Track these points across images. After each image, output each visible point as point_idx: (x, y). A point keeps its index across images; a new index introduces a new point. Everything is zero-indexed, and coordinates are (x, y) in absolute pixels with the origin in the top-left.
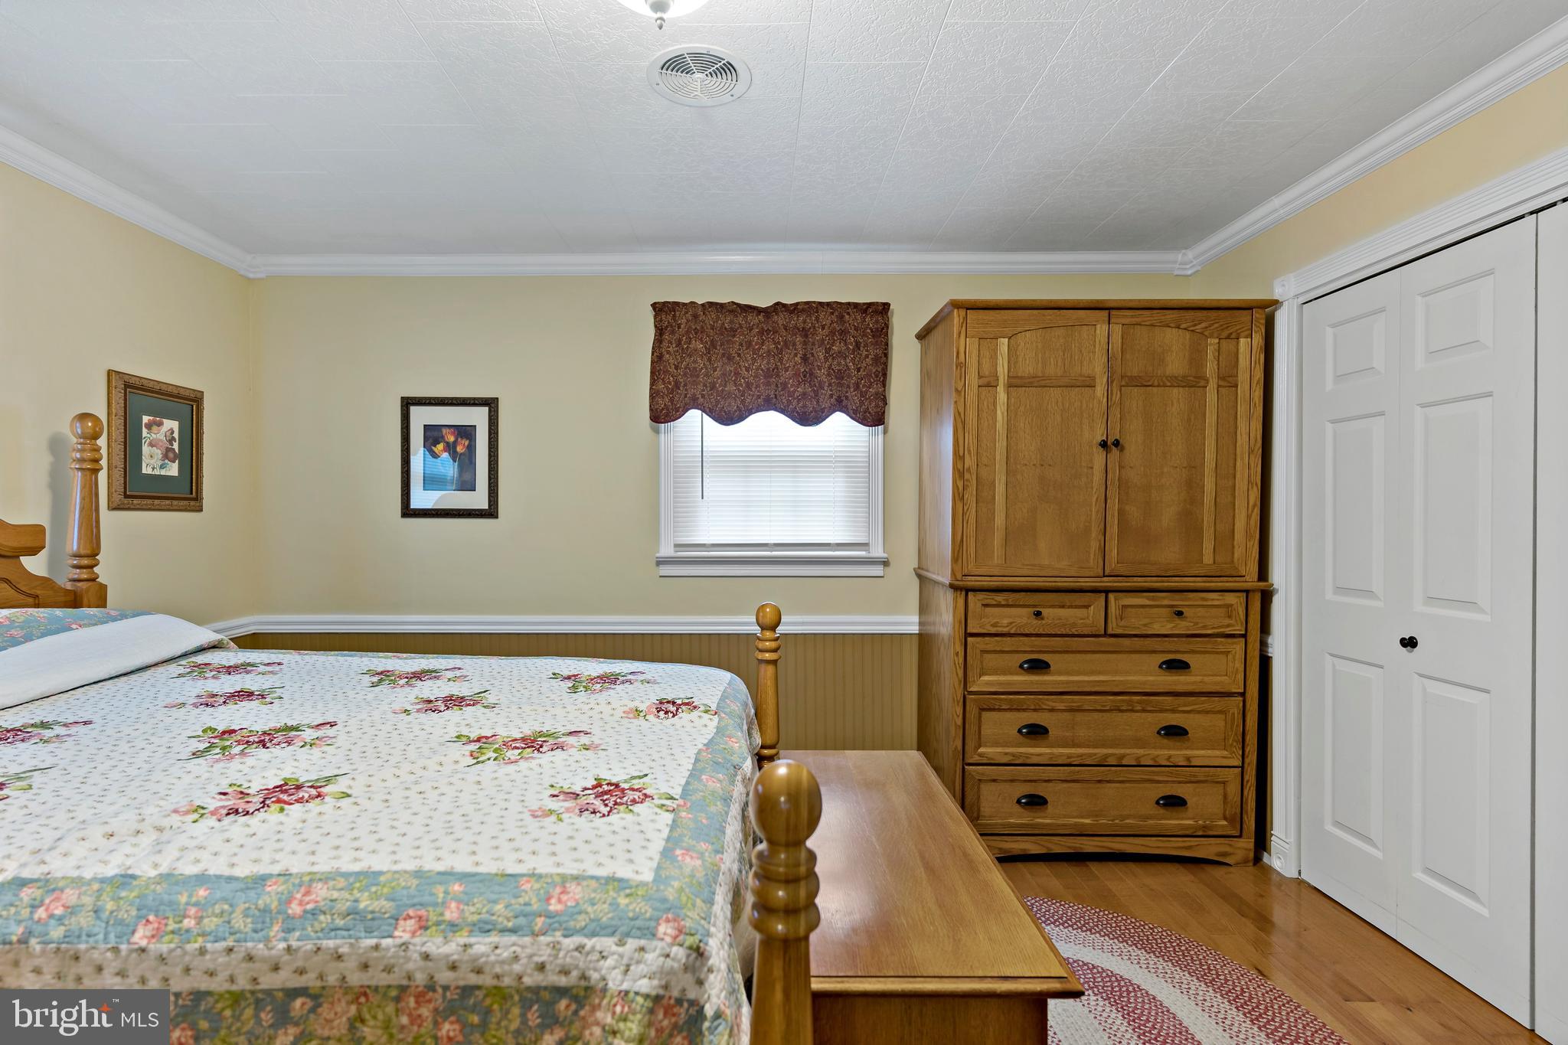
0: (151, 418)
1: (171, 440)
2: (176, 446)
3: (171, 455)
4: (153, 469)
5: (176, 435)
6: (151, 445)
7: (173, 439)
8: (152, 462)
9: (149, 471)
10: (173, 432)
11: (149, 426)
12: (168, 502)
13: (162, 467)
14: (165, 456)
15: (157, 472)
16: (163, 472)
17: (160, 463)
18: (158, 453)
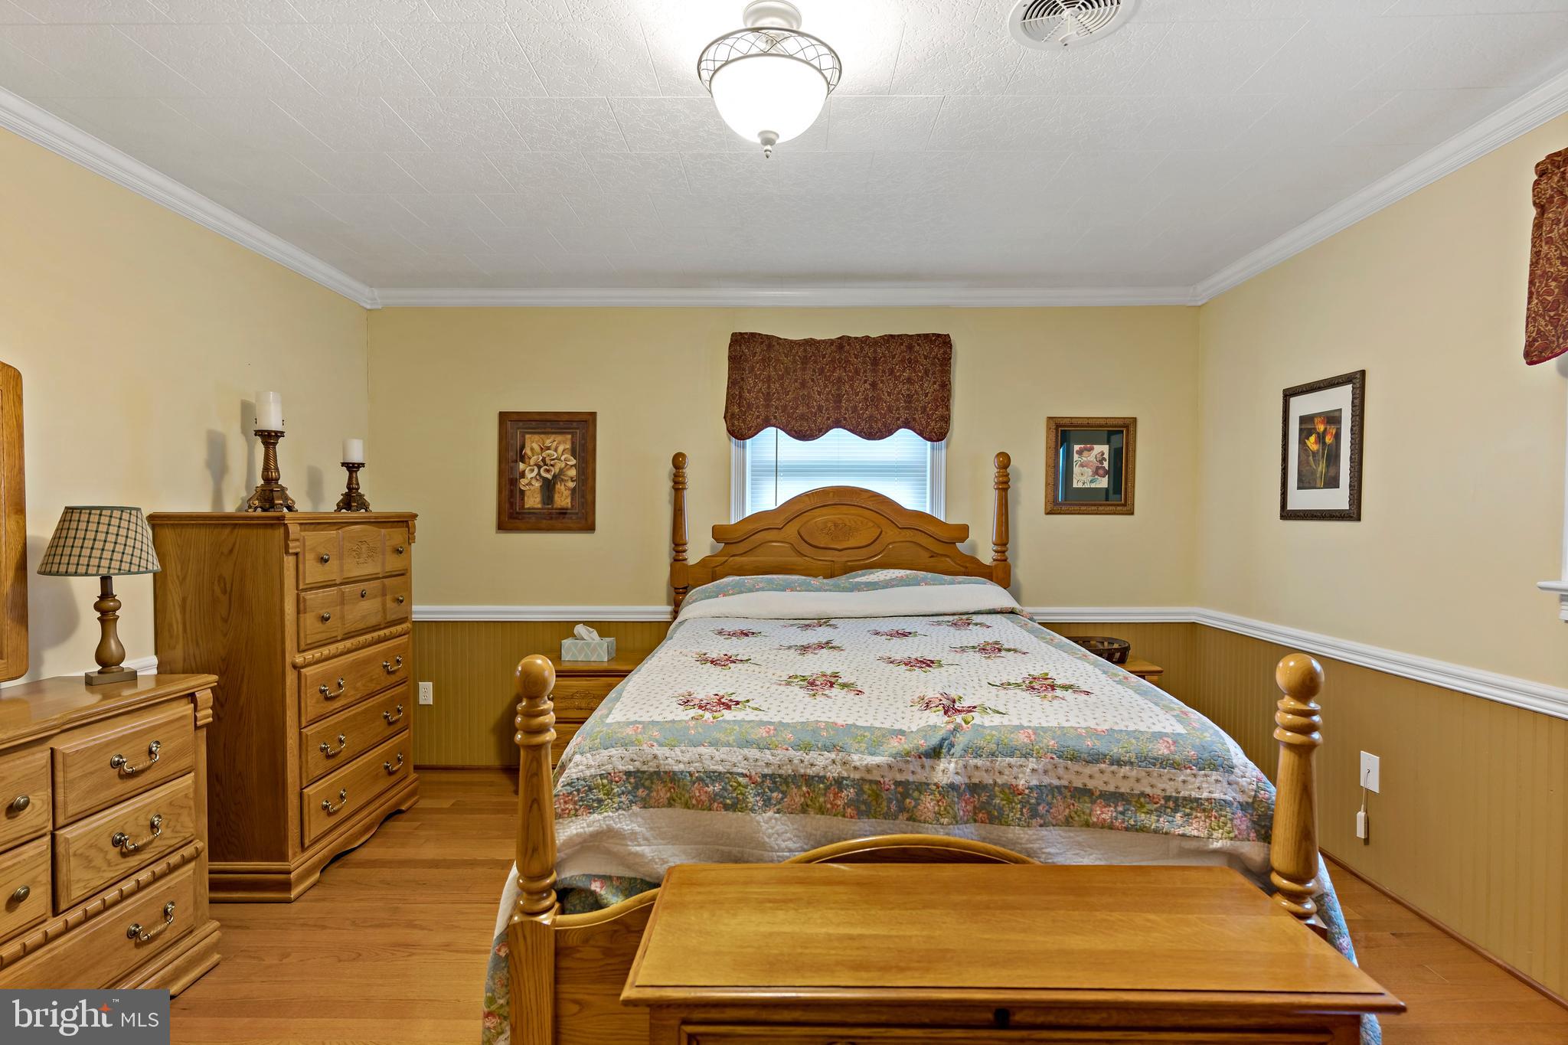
0: (1082, 446)
1: (1101, 462)
2: (1106, 464)
3: (1101, 472)
4: (1084, 484)
5: (1106, 456)
6: (1082, 466)
7: (1104, 459)
8: (1083, 478)
9: (1080, 485)
10: (1103, 454)
11: (1080, 452)
12: (1093, 508)
13: (1091, 482)
14: (1096, 473)
15: (1087, 486)
16: (1093, 486)
17: (1090, 479)
18: (1089, 471)
